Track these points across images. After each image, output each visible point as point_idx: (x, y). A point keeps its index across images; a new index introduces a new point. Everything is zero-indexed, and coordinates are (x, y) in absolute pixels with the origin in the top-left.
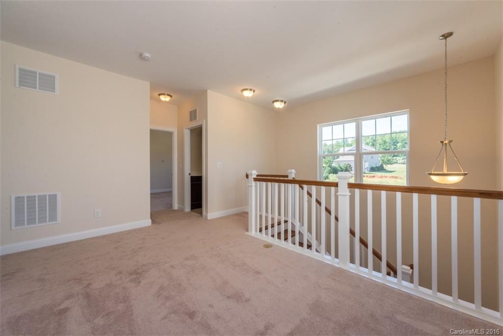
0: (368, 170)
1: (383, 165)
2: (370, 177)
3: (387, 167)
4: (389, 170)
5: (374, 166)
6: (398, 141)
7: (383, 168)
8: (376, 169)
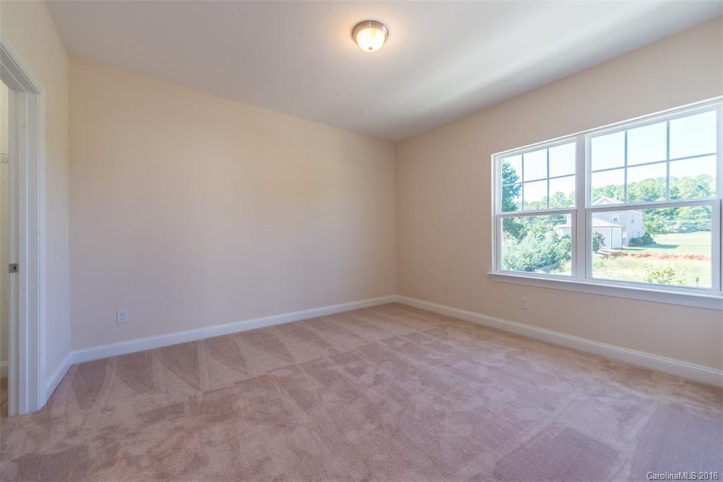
0: (627, 244)
1: (649, 235)
2: (640, 256)
3: (658, 238)
4: (663, 243)
5: (635, 236)
6: (658, 194)
7: (651, 239)
8: (642, 241)
